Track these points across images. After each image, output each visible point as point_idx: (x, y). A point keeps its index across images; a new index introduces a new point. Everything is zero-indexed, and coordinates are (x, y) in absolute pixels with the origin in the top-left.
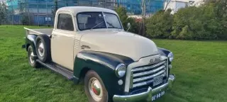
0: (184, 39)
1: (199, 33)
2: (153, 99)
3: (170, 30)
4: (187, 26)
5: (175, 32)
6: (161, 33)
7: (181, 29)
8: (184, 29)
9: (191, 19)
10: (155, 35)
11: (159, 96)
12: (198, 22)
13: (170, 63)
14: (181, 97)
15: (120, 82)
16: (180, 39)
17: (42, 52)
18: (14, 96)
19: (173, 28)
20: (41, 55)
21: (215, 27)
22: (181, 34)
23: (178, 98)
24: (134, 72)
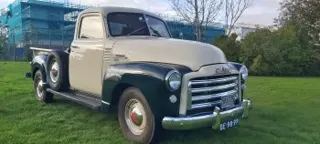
2: (222, 127)
4: (260, 56)
7: (252, 61)
9: (264, 46)
11: (230, 124)
13: (243, 82)
15: (173, 99)
17: (55, 75)
18: (12, 132)
20: (54, 80)
21: (298, 57)
24: (193, 86)
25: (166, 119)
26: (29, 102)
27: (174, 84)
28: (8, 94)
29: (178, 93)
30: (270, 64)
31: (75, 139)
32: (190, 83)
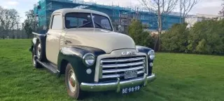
0: (201, 53)
1: (218, 47)
2: (124, 91)
3: (186, 44)
4: (203, 40)
5: (191, 45)
6: (176, 47)
7: (198, 44)
8: (200, 43)
9: (207, 32)
10: (170, 49)
11: (131, 89)
12: (215, 35)
14: (162, 96)
15: (89, 71)
16: (197, 53)
17: (39, 51)
19: (189, 41)
20: (39, 54)
22: (198, 48)
23: (159, 97)
24: (104, 64)
25: (83, 84)
26: (27, 67)
27: (89, 62)
28: (19, 61)
29: (93, 67)
30: (212, 45)
31: (38, 92)
32: (102, 61)
